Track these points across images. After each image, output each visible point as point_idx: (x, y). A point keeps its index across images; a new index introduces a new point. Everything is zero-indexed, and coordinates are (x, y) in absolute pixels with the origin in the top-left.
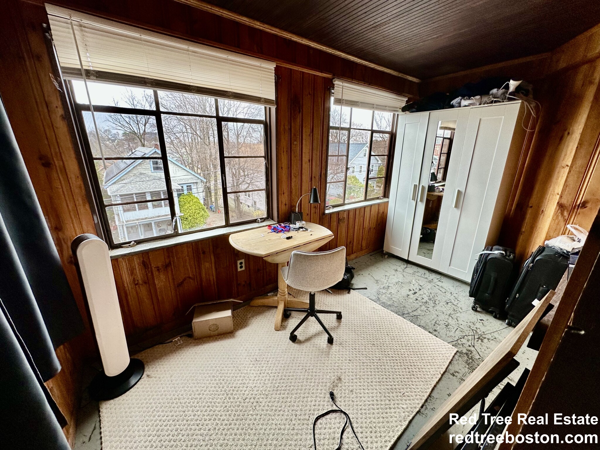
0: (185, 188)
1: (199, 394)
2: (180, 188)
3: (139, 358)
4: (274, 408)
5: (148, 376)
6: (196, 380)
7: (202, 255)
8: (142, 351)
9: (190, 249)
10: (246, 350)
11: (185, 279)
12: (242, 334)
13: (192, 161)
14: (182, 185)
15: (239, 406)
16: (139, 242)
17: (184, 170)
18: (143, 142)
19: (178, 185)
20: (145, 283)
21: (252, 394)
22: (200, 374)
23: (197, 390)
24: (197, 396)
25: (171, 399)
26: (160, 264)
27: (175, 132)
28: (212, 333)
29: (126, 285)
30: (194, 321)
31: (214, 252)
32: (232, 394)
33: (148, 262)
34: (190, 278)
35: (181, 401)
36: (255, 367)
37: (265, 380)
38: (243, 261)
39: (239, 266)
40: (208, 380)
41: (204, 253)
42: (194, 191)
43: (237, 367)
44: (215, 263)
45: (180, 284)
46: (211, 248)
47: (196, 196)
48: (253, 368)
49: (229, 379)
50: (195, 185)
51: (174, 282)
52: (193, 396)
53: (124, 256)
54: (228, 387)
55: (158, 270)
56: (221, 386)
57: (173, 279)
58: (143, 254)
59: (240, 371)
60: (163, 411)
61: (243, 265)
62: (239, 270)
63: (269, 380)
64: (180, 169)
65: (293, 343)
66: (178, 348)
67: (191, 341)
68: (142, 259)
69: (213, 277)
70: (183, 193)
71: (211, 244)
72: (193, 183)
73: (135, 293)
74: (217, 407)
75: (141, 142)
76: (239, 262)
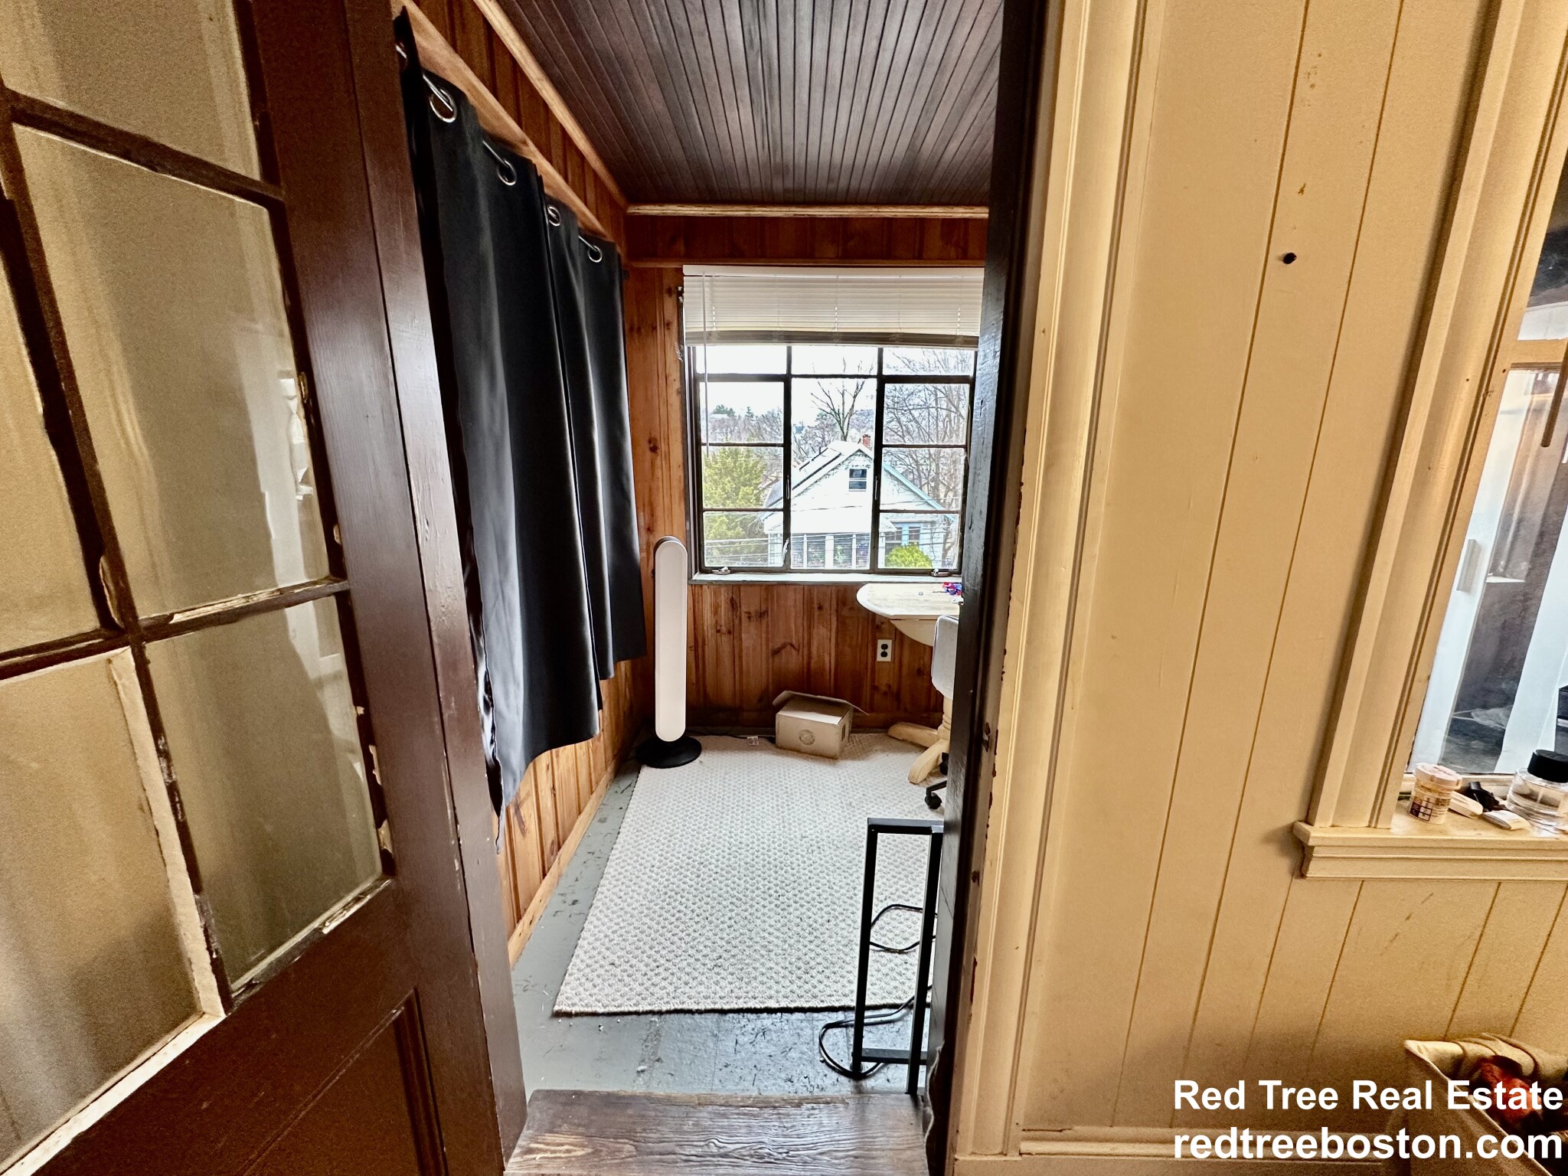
0: (906, 530)
1: (749, 806)
2: (894, 529)
3: (701, 742)
4: (838, 865)
5: (701, 762)
6: (754, 790)
7: (816, 613)
8: (705, 735)
9: (799, 597)
10: (843, 787)
11: (784, 646)
12: (850, 769)
13: (937, 474)
14: (898, 526)
15: (791, 840)
16: (733, 570)
17: (909, 493)
18: (845, 431)
19: (892, 525)
20: (729, 632)
21: (817, 837)
22: (762, 786)
23: (749, 801)
24: (745, 805)
25: (715, 795)
26: (752, 610)
27: (911, 407)
28: (804, 746)
29: (705, 628)
30: (779, 713)
31: (837, 611)
32: (790, 824)
33: (738, 602)
34: (792, 645)
35: (725, 802)
36: (843, 812)
37: (848, 831)
38: (889, 643)
39: (880, 651)
40: (768, 797)
41: (820, 608)
42: (924, 538)
43: (816, 800)
44: (837, 633)
45: (776, 652)
46: (834, 602)
47: (925, 554)
48: (840, 812)
49: (796, 808)
50: (929, 526)
51: (767, 646)
52: (740, 803)
53: (711, 583)
54: (789, 815)
55: (749, 618)
56: (781, 810)
57: (767, 640)
58: (733, 586)
59: (817, 805)
60: (700, 802)
61: (889, 651)
62: (879, 658)
63: (854, 834)
64: (902, 490)
65: (929, 810)
66: (751, 748)
67: (769, 744)
68: (730, 595)
69: (829, 660)
70: (899, 544)
71: (834, 596)
72: (926, 522)
73: (714, 643)
74: (763, 827)
75: (842, 429)
76: (880, 642)
